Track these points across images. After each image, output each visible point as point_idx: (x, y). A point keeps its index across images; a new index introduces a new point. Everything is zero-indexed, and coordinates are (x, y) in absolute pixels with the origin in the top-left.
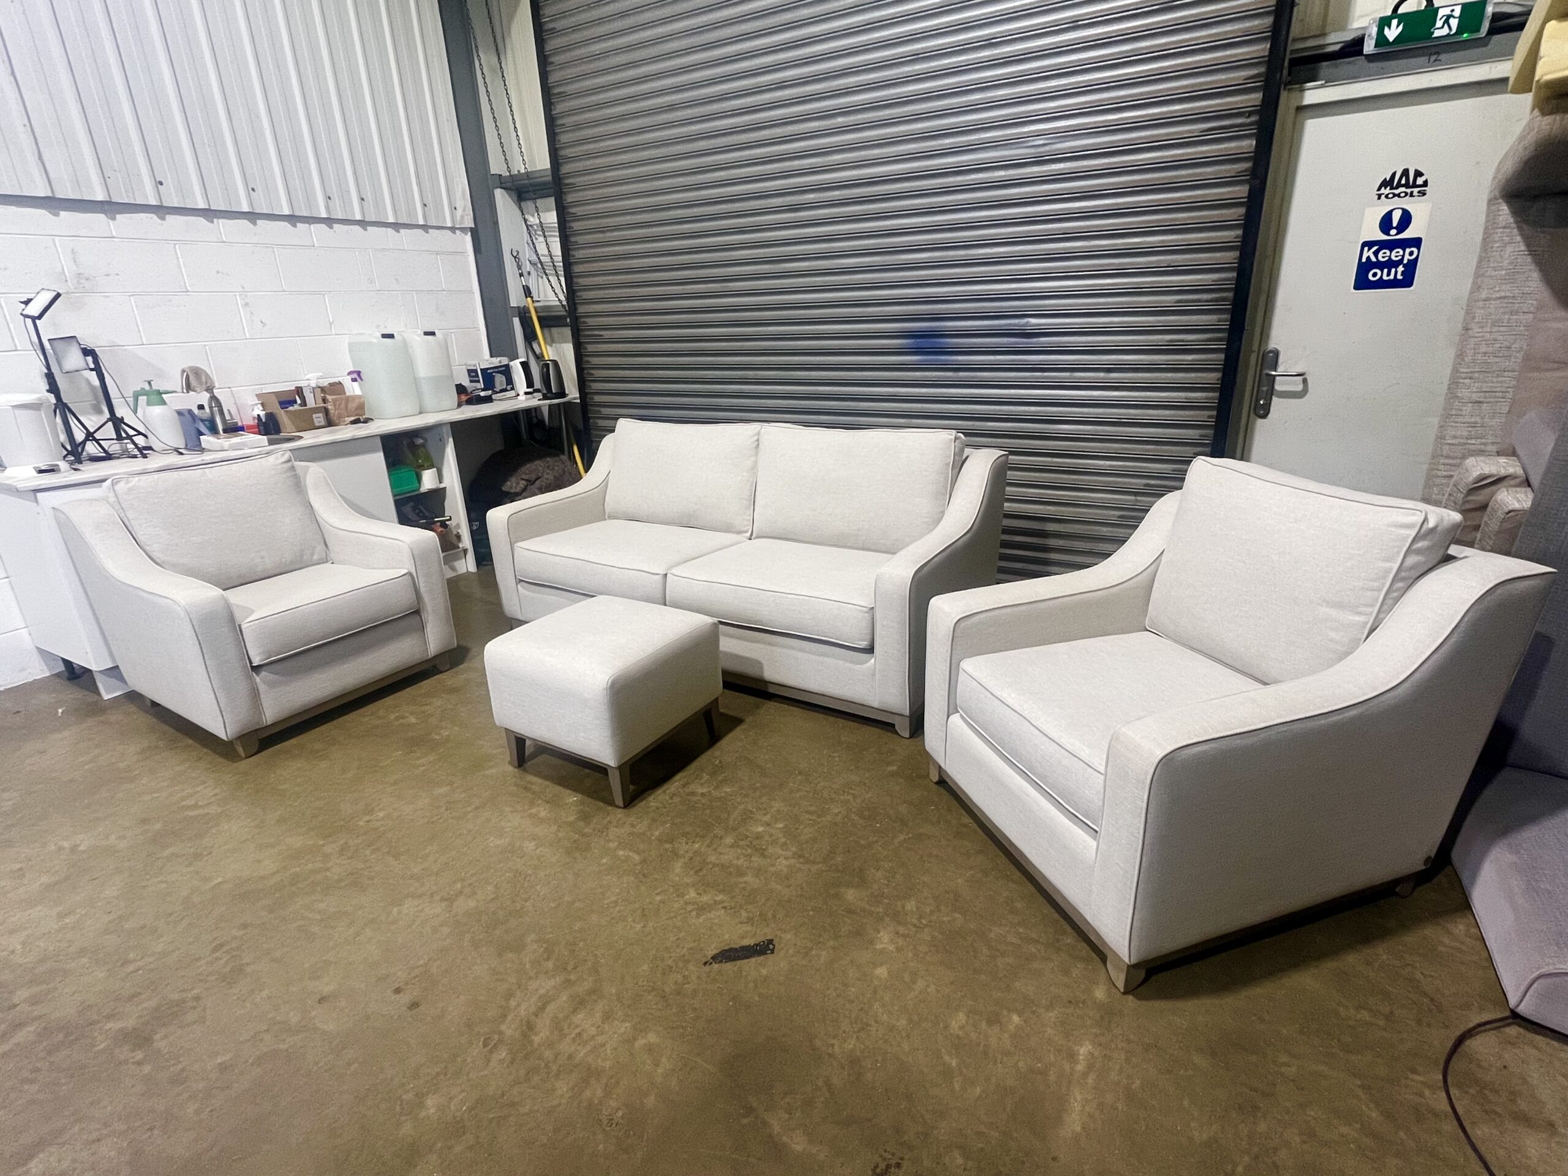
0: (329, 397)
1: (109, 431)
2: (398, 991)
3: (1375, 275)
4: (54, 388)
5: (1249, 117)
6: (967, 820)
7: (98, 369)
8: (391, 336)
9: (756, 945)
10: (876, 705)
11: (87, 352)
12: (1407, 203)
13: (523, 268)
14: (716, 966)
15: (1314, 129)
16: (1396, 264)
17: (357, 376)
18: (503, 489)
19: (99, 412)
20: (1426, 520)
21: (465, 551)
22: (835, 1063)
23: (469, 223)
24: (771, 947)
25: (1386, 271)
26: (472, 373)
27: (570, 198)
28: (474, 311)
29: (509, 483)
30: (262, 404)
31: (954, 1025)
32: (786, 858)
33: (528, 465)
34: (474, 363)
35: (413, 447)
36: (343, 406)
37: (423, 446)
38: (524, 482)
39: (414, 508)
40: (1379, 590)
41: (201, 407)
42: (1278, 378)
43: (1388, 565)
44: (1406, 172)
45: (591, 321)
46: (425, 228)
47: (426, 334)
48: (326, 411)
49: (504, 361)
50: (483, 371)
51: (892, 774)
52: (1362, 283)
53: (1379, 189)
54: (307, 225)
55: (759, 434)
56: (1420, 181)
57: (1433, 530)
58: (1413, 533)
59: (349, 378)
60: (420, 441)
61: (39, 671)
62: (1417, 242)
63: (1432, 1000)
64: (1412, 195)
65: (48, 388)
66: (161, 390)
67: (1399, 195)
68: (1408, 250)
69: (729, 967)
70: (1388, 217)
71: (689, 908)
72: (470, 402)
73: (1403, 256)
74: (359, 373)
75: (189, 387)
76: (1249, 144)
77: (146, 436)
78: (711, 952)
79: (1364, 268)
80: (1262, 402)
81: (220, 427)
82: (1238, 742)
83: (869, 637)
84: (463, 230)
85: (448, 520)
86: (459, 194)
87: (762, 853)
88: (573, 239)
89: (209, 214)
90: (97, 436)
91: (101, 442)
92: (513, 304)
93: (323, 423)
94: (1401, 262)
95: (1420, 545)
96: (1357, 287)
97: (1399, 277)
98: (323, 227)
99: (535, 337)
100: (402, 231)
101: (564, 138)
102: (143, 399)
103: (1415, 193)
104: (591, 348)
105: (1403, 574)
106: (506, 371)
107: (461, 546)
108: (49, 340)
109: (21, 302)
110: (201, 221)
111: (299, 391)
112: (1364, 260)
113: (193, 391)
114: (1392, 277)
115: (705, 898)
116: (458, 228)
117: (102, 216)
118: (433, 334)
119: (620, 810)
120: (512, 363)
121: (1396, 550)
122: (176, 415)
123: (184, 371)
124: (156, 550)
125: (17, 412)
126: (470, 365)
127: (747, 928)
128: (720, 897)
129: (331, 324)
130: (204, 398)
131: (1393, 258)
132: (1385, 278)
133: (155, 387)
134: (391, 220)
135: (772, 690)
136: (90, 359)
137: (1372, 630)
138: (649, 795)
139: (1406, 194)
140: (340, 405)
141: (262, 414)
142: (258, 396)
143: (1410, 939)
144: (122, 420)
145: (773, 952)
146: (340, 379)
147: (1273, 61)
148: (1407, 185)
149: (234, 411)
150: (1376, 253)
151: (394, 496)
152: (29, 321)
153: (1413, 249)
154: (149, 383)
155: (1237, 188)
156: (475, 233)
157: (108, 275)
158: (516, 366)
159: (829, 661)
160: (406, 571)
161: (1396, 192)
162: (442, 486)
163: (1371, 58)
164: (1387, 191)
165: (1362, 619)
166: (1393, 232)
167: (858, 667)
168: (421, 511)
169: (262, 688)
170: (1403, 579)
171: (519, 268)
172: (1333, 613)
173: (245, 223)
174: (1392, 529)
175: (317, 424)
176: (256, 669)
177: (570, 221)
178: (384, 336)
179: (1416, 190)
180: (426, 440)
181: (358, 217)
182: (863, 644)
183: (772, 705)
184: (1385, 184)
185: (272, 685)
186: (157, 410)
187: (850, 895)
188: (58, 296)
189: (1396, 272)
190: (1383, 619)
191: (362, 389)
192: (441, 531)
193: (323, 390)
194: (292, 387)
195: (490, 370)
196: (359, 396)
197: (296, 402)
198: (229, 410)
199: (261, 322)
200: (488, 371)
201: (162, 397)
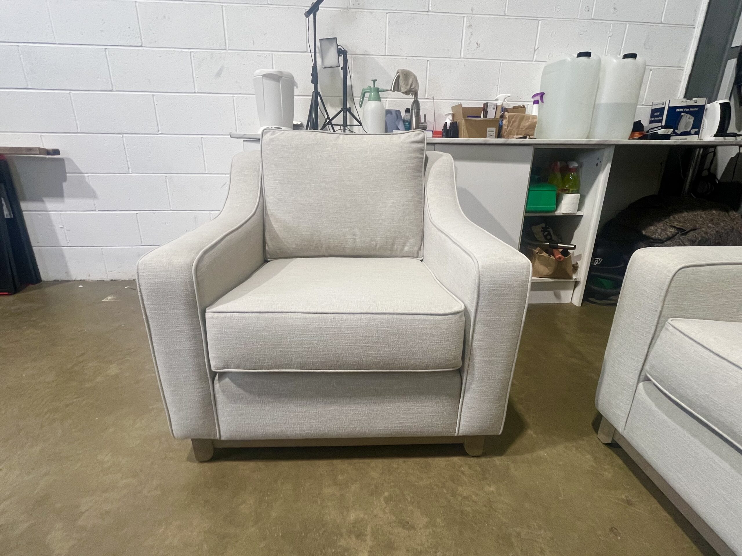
4: (315, 80)
7: (345, 68)
8: (588, 54)
17: (540, 98)
18: (644, 233)
21: (576, 283)
26: (656, 112)
28: (685, 50)
29: (652, 228)
30: (453, 115)
33: (685, 214)
35: (566, 170)
36: (516, 124)
37: (576, 170)
38: (673, 230)
39: (544, 230)
41: (407, 110)
48: (500, 128)
49: (701, 101)
50: (672, 109)
59: (532, 102)
65: (311, 78)
66: (380, 88)
72: (645, 137)
74: (542, 95)
75: (397, 87)
77: (361, 126)
85: (571, 249)
93: (493, 134)
102: (367, 96)
106: (699, 112)
107: (574, 277)
108: (320, 39)
111: (485, 107)
113: (401, 91)
118: (634, 56)
120: (708, 106)
122: (385, 112)
123: (396, 72)
126: (657, 104)
129: (535, 50)
130: (408, 101)
133: (377, 86)
136: (341, 58)
140: (514, 122)
142: (453, 108)
144: (349, 110)
146: (525, 104)
151: (526, 211)
154: (374, 81)
158: (713, 107)
160: (463, 307)
162: (579, 213)
168: (549, 234)
169: (220, 398)
175: (488, 133)
178: (581, 54)
180: (581, 166)
185: (233, 399)
186: (374, 104)
191: (539, 110)
192: (560, 258)
193: (505, 110)
194: (480, 104)
195: (682, 110)
196: (535, 117)
197: (480, 117)
198: (425, 115)
199: (477, 43)
200: (678, 110)
201: (379, 95)
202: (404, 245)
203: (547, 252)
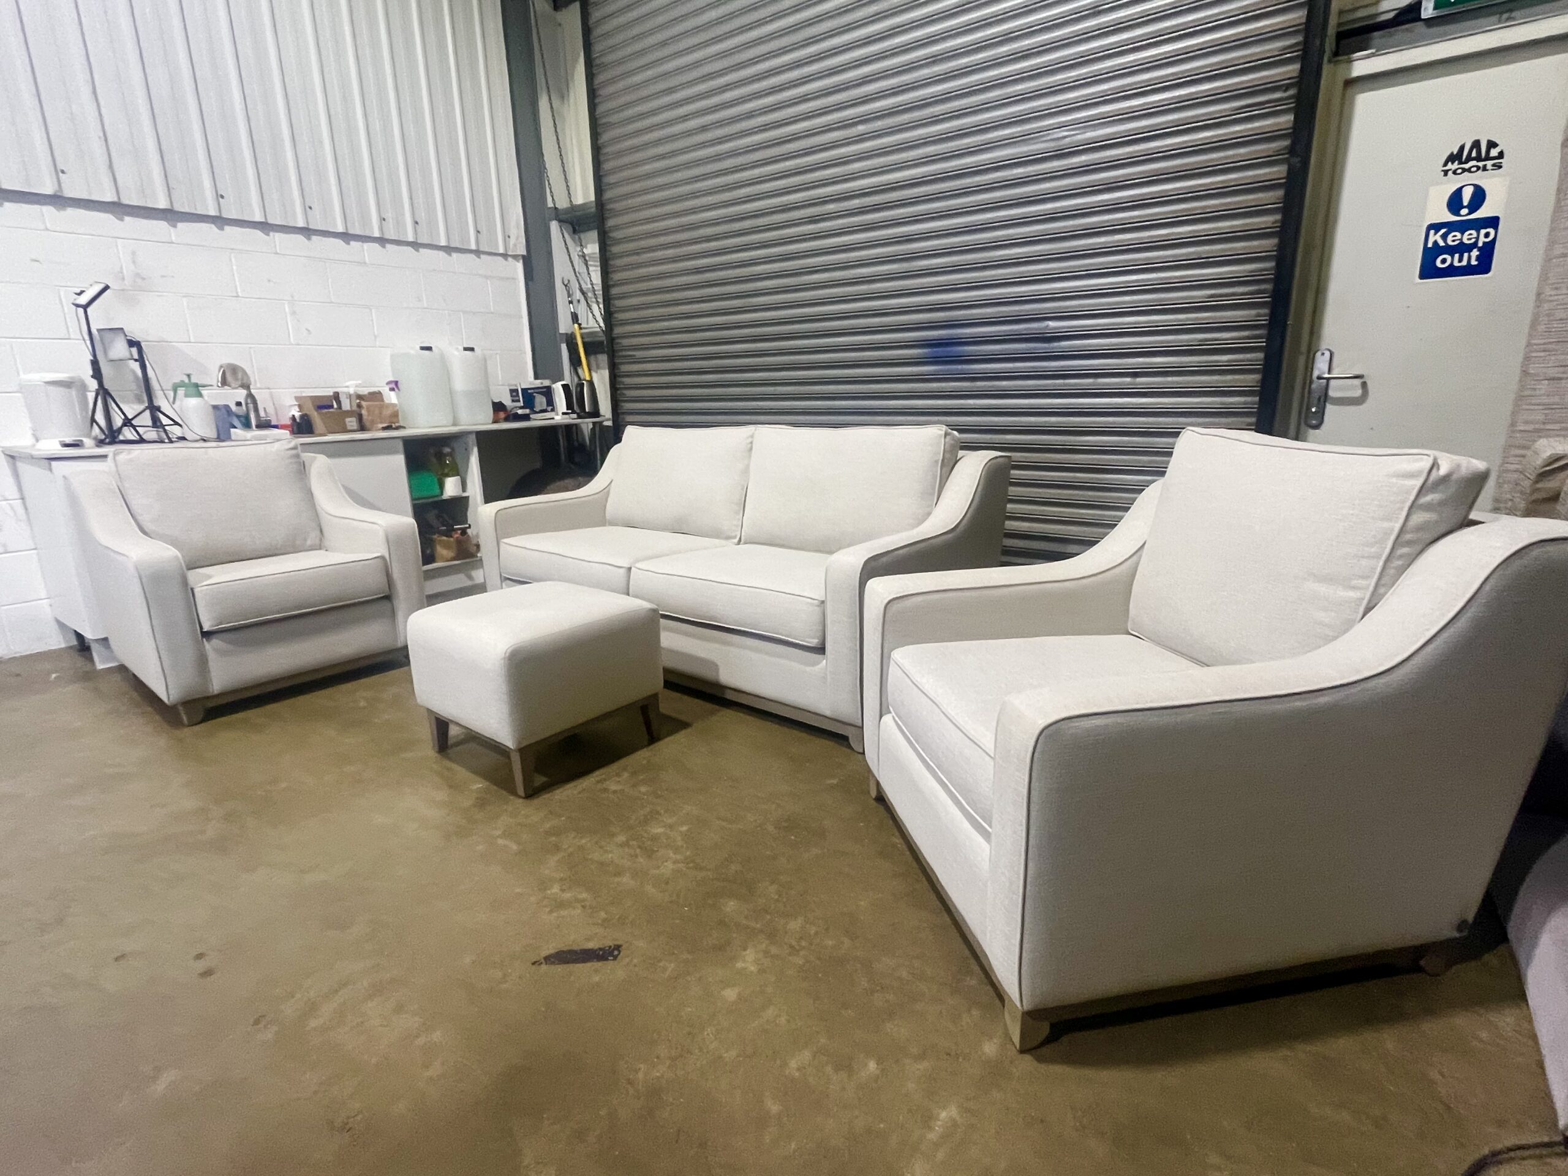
0: (364, 404)
1: (146, 419)
2: (200, 956)
3: (1444, 261)
4: (97, 374)
5: (1285, 91)
6: (898, 840)
7: (141, 361)
8: (429, 349)
9: (600, 949)
10: (828, 713)
11: (132, 343)
12: (1481, 178)
13: (574, 297)
14: (544, 967)
15: (1365, 103)
16: (1469, 248)
17: (395, 386)
19: (140, 401)
20: (1435, 465)
22: (631, 1091)
23: (522, 250)
24: (616, 953)
25: (1457, 256)
26: (514, 392)
27: (610, 223)
28: (521, 336)
30: (300, 406)
31: (793, 1064)
32: (674, 862)
34: (515, 383)
35: (440, 456)
36: (377, 412)
39: (438, 517)
40: (1378, 557)
41: (239, 404)
42: (1332, 382)
43: (1386, 525)
44: (1476, 144)
45: (625, 342)
46: (478, 253)
47: (466, 349)
48: (360, 418)
49: (547, 383)
50: (525, 391)
51: (832, 787)
52: (1429, 271)
53: (1445, 164)
54: (360, 243)
55: (752, 436)
56: (1494, 152)
57: (1446, 479)
58: (1418, 483)
59: (387, 388)
60: (447, 450)
61: (57, 642)
62: (1493, 222)
63: (1449, 1108)
64: (1485, 169)
65: (91, 373)
66: (199, 382)
67: (1469, 170)
68: (1483, 232)
69: (560, 969)
70: (1458, 194)
71: (545, 902)
72: (507, 419)
73: (1477, 238)
74: (396, 383)
75: (224, 382)
76: (1286, 120)
77: (180, 425)
78: (550, 949)
79: (1430, 254)
80: (1313, 410)
81: (254, 422)
82: (1153, 719)
83: (820, 634)
84: (515, 257)
85: (467, 528)
86: (513, 224)
87: (650, 853)
88: (612, 262)
89: (265, 227)
90: (134, 422)
91: (137, 428)
92: (562, 330)
93: (355, 428)
94: (1475, 245)
95: (1428, 498)
96: (1423, 276)
97: (1474, 262)
98: (376, 246)
99: (580, 363)
100: (454, 255)
101: (607, 166)
102: (181, 392)
103: (1489, 167)
104: (625, 368)
105: (1408, 537)
106: (548, 393)
107: (479, 555)
108: (99, 330)
109: (76, 294)
110: (258, 233)
111: (336, 396)
112: (1430, 245)
113: (230, 386)
114: (1464, 263)
115: (567, 895)
116: (510, 256)
117: (165, 223)
118: (472, 349)
119: (521, 800)
120: (554, 385)
121: (1398, 505)
122: (211, 409)
123: (221, 367)
124: (145, 519)
125: (51, 388)
126: (512, 385)
127: (600, 930)
128: (584, 895)
129: (376, 337)
130: (241, 395)
131: (1466, 241)
132: (1456, 264)
133: (194, 380)
134: (443, 243)
135: (730, 696)
136: (134, 350)
137: (1368, 609)
138: (558, 788)
139: (1478, 168)
140: (374, 411)
141: (297, 415)
142: (297, 398)
143: (1432, 1027)
144: (158, 409)
145: (615, 958)
146: (380, 389)
147: (1312, 29)
148: (1479, 158)
149: (271, 410)
150: (1444, 237)
151: (413, 499)
152: (81, 310)
153: (1488, 230)
154: (189, 376)
155: (1275, 169)
156: (527, 261)
157: (163, 276)
158: (558, 388)
159: (783, 661)
160: (379, 554)
161: (1466, 166)
162: (465, 495)
163: (1430, 22)
164: (1456, 166)
165: (1352, 594)
166: (1464, 211)
167: (808, 669)
168: (443, 518)
169: (212, 655)
170: (1409, 543)
171: (569, 295)
172: (1323, 589)
173: (300, 238)
174: (1394, 480)
175: (349, 428)
176: (207, 635)
177: (609, 245)
178: (423, 348)
179: (1489, 163)
180: (453, 449)
181: (411, 238)
182: (814, 642)
183: (728, 714)
184: (1452, 158)
185: (221, 653)
186: (193, 401)
187: (731, 906)
188: (107, 288)
189: (1469, 258)
190: (1383, 595)
191: (398, 397)
192: (457, 537)
193: (360, 397)
194: (330, 392)
195: (532, 391)
196: (394, 405)
197: (332, 407)
198: (265, 409)
199: (307, 329)
200: (529, 391)
201: (198, 390)
202: (305, 540)
203: (447, 536)
